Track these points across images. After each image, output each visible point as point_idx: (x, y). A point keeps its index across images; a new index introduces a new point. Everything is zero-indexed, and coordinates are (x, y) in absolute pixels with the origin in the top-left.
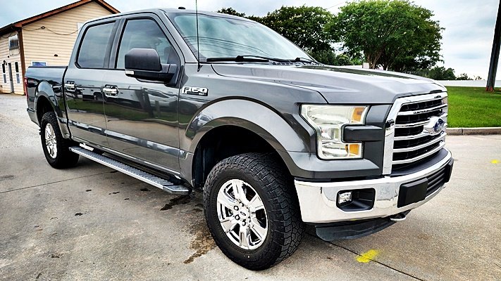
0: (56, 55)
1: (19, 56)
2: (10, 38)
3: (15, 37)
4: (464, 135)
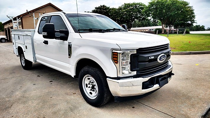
3: (20, 21)
4: (191, 54)
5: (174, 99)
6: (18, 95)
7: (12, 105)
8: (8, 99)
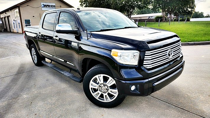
0: (34, 17)
1: (19, 17)
2: (15, 11)
3: (17, 10)
4: (195, 45)
5: (187, 93)
6: (34, 91)
7: (31, 103)
8: (26, 97)
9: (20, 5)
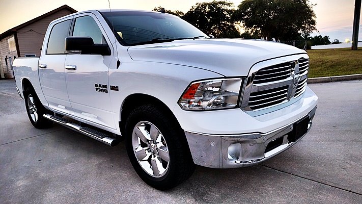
1: (16, 52)
2: (9, 40)
3: (12, 39)
4: (333, 82)
9: (17, 30)
